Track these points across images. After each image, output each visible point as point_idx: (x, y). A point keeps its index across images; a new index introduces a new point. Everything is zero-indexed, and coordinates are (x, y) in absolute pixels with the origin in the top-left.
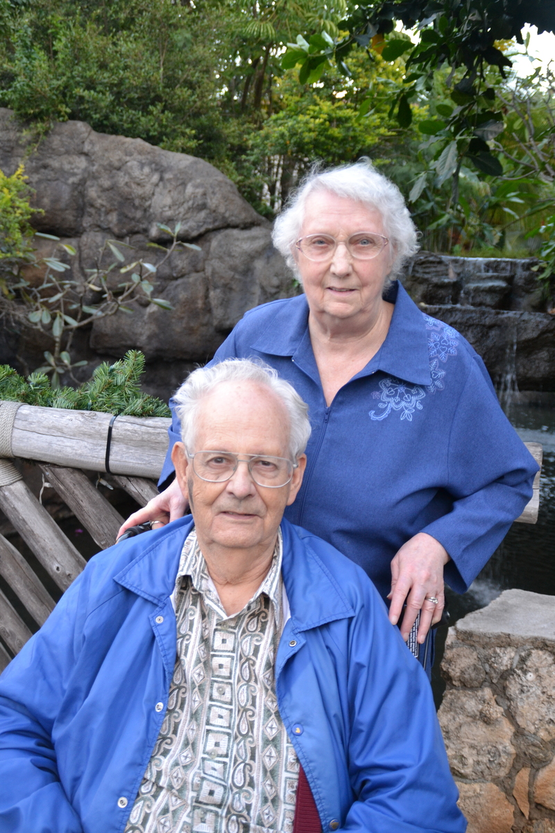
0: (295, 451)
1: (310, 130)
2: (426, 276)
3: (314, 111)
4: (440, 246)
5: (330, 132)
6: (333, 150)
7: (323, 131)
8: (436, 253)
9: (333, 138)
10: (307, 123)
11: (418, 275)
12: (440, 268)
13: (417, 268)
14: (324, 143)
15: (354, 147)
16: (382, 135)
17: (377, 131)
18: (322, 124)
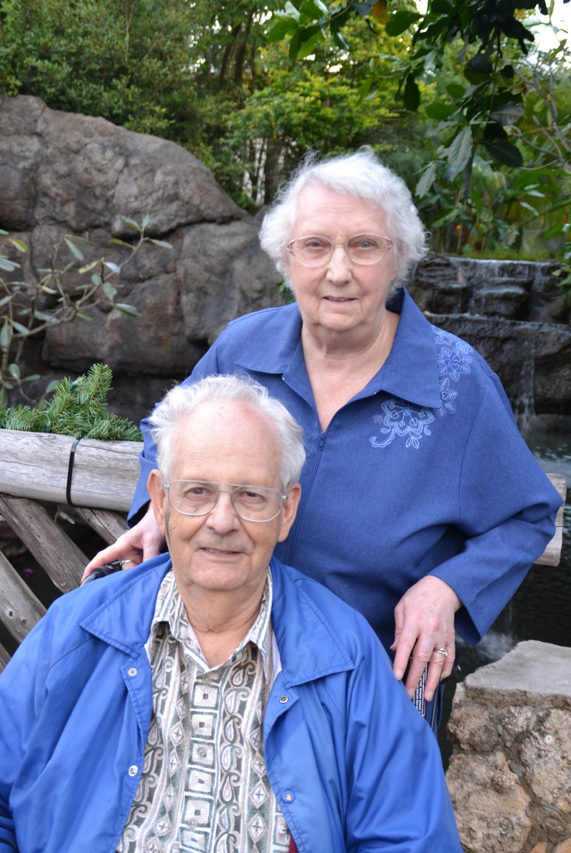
0: (286, 480)
1: (299, 110)
2: (431, 281)
3: (304, 88)
4: (448, 245)
5: (322, 112)
6: (326, 133)
7: (314, 111)
8: (443, 254)
9: (325, 120)
10: (295, 101)
11: (422, 279)
12: (448, 272)
13: (421, 272)
14: (315, 125)
15: (350, 130)
16: (382, 117)
17: (377, 112)
18: (314, 103)
